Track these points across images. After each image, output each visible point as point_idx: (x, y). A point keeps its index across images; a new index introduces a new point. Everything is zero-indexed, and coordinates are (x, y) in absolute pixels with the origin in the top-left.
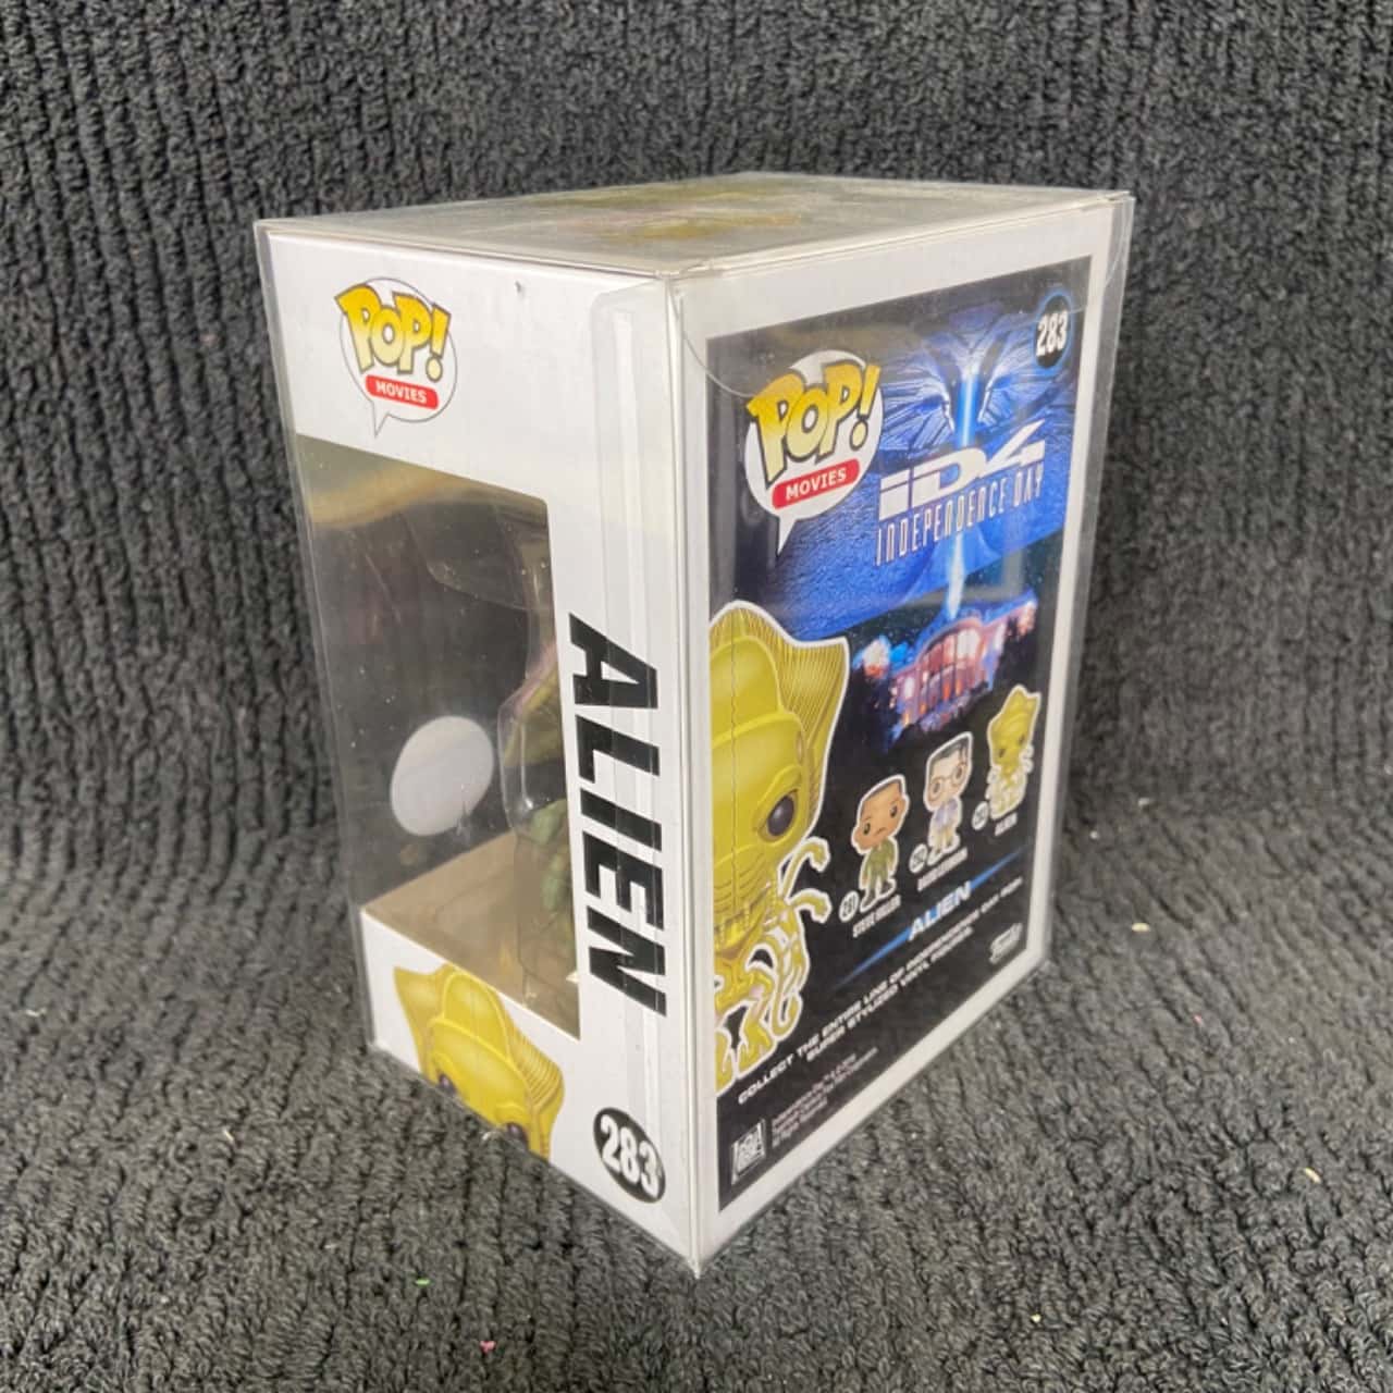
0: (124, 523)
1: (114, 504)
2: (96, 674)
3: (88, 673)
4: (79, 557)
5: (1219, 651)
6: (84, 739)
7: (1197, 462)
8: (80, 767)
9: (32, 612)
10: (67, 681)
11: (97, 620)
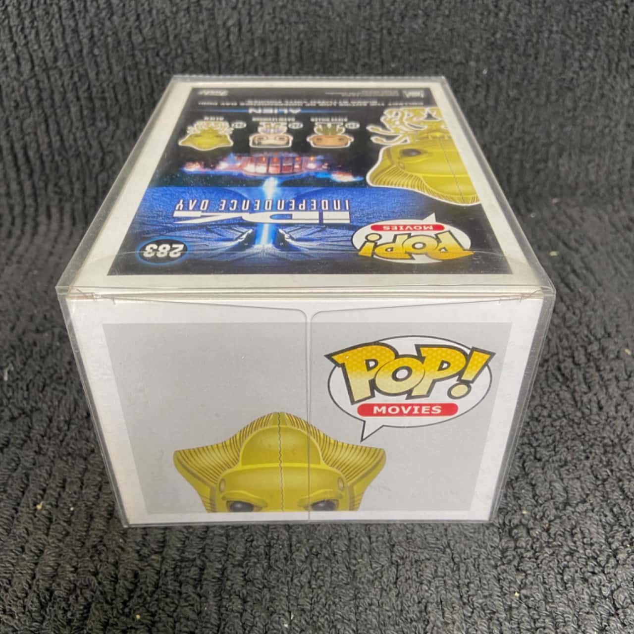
0: (87, 60)
1: (81, 51)
2: (78, 135)
3: (74, 134)
4: (66, 78)
5: (598, 129)
6: (75, 166)
7: (597, 35)
8: (74, 179)
9: (47, 104)
10: (65, 137)
11: (77, 108)
